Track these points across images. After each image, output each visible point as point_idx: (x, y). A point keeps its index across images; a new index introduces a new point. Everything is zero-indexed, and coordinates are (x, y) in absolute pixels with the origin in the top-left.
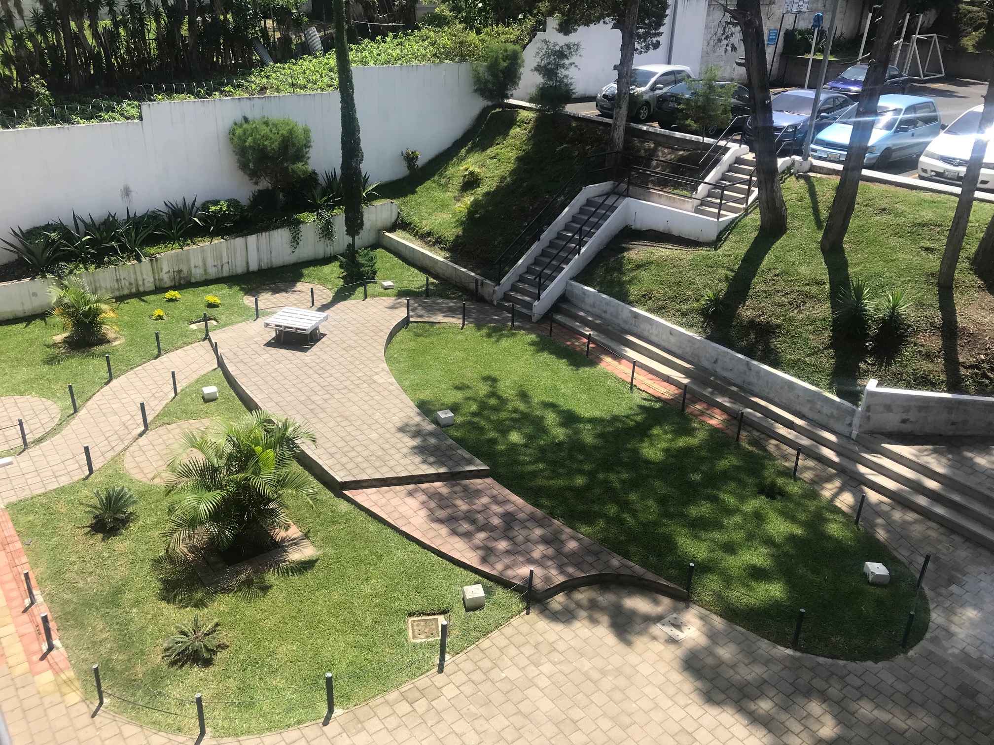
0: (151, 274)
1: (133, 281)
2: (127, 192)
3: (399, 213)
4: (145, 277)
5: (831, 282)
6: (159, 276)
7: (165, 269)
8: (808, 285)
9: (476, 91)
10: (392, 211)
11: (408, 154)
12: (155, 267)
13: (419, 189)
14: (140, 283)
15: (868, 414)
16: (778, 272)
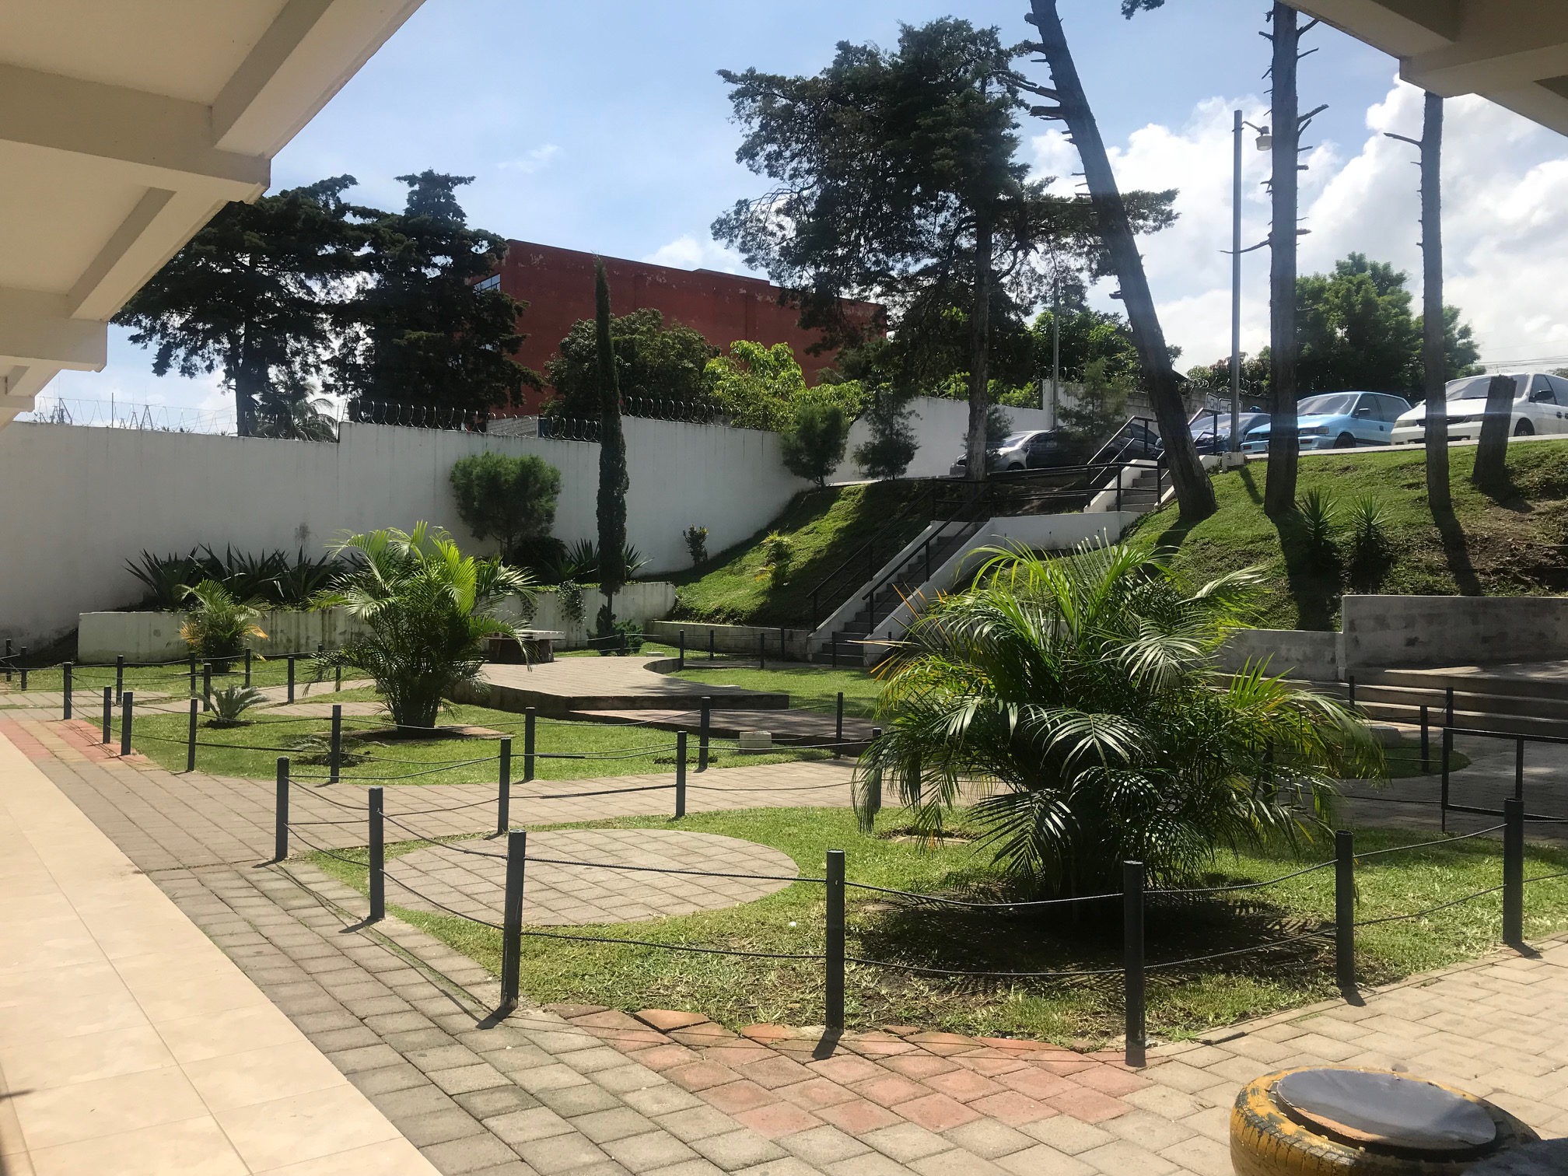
0: (319, 629)
1: (293, 637)
2: (303, 532)
3: (676, 600)
4: (310, 634)
5: (1281, 534)
6: (330, 636)
7: (340, 629)
8: (1252, 542)
9: (786, 463)
10: (666, 596)
11: (692, 532)
12: (327, 623)
13: (705, 579)
14: (303, 641)
15: (1354, 634)
16: (1207, 540)
